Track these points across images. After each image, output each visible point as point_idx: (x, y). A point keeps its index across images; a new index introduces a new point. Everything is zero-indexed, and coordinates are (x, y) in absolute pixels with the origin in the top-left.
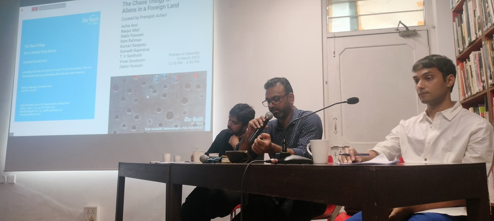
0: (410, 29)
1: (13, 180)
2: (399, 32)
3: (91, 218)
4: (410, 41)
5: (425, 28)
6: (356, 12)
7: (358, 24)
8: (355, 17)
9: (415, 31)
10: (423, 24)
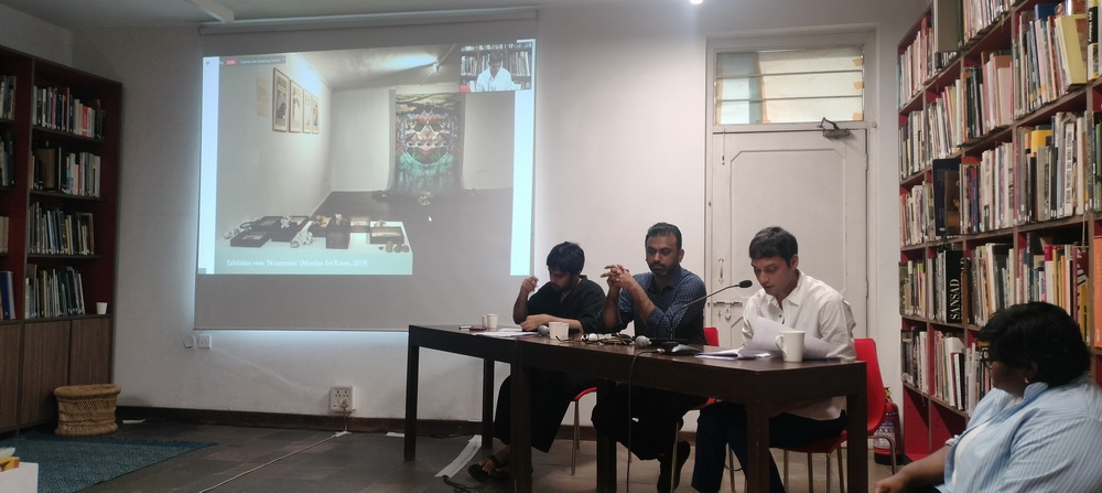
0: (840, 126)
1: (207, 343)
2: (824, 130)
3: (344, 402)
4: (838, 145)
5: (863, 125)
6: (760, 94)
7: (762, 112)
8: (757, 102)
9: (846, 130)
10: (861, 118)
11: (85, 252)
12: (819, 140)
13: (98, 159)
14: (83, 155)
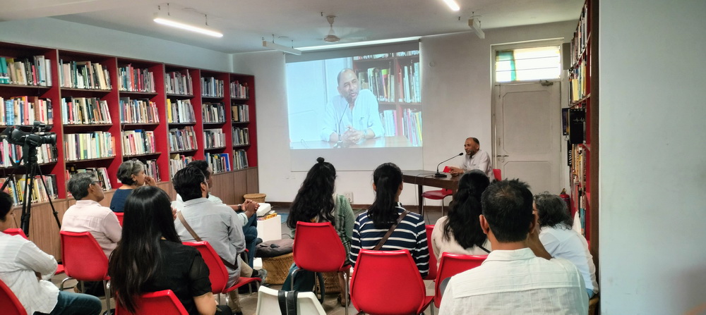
0: (549, 81)
2: (542, 83)
4: (548, 88)
6: (515, 68)
8: (514, 71)
9: (552, 82)
10: (559, 78)
11: (247, 143)
12: (540, 88)
13: (247, 106)
14: (244, 106)
